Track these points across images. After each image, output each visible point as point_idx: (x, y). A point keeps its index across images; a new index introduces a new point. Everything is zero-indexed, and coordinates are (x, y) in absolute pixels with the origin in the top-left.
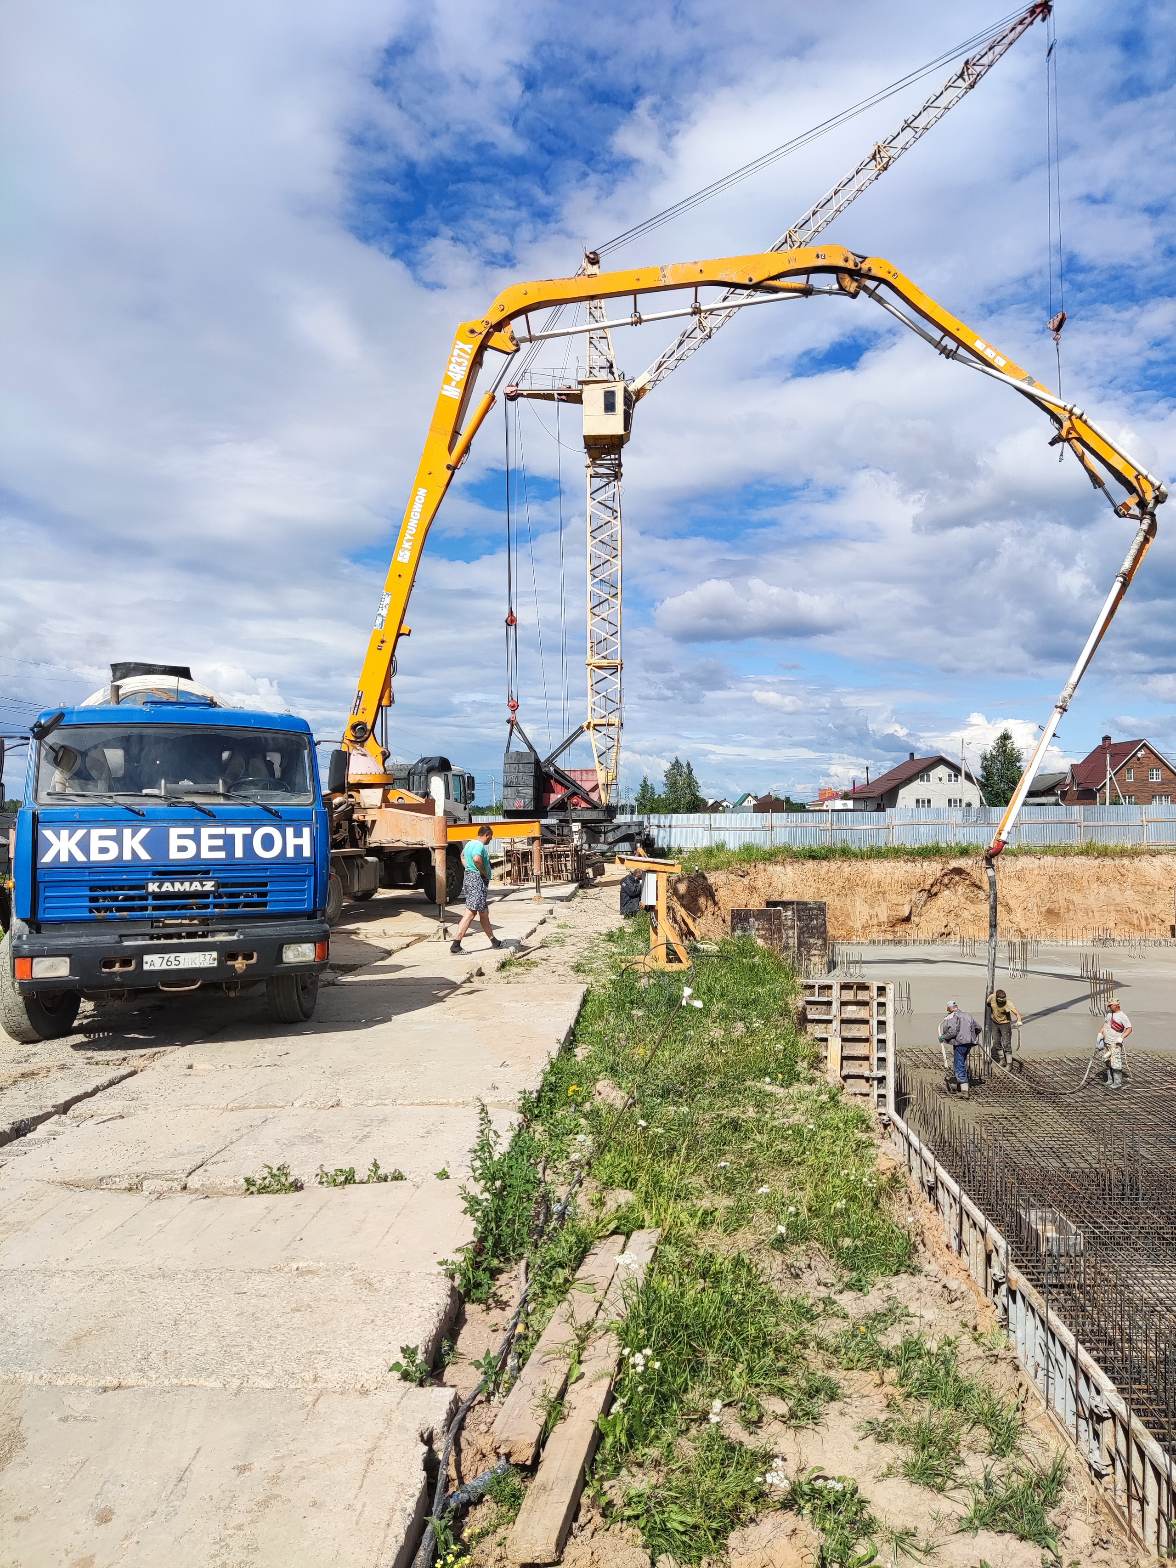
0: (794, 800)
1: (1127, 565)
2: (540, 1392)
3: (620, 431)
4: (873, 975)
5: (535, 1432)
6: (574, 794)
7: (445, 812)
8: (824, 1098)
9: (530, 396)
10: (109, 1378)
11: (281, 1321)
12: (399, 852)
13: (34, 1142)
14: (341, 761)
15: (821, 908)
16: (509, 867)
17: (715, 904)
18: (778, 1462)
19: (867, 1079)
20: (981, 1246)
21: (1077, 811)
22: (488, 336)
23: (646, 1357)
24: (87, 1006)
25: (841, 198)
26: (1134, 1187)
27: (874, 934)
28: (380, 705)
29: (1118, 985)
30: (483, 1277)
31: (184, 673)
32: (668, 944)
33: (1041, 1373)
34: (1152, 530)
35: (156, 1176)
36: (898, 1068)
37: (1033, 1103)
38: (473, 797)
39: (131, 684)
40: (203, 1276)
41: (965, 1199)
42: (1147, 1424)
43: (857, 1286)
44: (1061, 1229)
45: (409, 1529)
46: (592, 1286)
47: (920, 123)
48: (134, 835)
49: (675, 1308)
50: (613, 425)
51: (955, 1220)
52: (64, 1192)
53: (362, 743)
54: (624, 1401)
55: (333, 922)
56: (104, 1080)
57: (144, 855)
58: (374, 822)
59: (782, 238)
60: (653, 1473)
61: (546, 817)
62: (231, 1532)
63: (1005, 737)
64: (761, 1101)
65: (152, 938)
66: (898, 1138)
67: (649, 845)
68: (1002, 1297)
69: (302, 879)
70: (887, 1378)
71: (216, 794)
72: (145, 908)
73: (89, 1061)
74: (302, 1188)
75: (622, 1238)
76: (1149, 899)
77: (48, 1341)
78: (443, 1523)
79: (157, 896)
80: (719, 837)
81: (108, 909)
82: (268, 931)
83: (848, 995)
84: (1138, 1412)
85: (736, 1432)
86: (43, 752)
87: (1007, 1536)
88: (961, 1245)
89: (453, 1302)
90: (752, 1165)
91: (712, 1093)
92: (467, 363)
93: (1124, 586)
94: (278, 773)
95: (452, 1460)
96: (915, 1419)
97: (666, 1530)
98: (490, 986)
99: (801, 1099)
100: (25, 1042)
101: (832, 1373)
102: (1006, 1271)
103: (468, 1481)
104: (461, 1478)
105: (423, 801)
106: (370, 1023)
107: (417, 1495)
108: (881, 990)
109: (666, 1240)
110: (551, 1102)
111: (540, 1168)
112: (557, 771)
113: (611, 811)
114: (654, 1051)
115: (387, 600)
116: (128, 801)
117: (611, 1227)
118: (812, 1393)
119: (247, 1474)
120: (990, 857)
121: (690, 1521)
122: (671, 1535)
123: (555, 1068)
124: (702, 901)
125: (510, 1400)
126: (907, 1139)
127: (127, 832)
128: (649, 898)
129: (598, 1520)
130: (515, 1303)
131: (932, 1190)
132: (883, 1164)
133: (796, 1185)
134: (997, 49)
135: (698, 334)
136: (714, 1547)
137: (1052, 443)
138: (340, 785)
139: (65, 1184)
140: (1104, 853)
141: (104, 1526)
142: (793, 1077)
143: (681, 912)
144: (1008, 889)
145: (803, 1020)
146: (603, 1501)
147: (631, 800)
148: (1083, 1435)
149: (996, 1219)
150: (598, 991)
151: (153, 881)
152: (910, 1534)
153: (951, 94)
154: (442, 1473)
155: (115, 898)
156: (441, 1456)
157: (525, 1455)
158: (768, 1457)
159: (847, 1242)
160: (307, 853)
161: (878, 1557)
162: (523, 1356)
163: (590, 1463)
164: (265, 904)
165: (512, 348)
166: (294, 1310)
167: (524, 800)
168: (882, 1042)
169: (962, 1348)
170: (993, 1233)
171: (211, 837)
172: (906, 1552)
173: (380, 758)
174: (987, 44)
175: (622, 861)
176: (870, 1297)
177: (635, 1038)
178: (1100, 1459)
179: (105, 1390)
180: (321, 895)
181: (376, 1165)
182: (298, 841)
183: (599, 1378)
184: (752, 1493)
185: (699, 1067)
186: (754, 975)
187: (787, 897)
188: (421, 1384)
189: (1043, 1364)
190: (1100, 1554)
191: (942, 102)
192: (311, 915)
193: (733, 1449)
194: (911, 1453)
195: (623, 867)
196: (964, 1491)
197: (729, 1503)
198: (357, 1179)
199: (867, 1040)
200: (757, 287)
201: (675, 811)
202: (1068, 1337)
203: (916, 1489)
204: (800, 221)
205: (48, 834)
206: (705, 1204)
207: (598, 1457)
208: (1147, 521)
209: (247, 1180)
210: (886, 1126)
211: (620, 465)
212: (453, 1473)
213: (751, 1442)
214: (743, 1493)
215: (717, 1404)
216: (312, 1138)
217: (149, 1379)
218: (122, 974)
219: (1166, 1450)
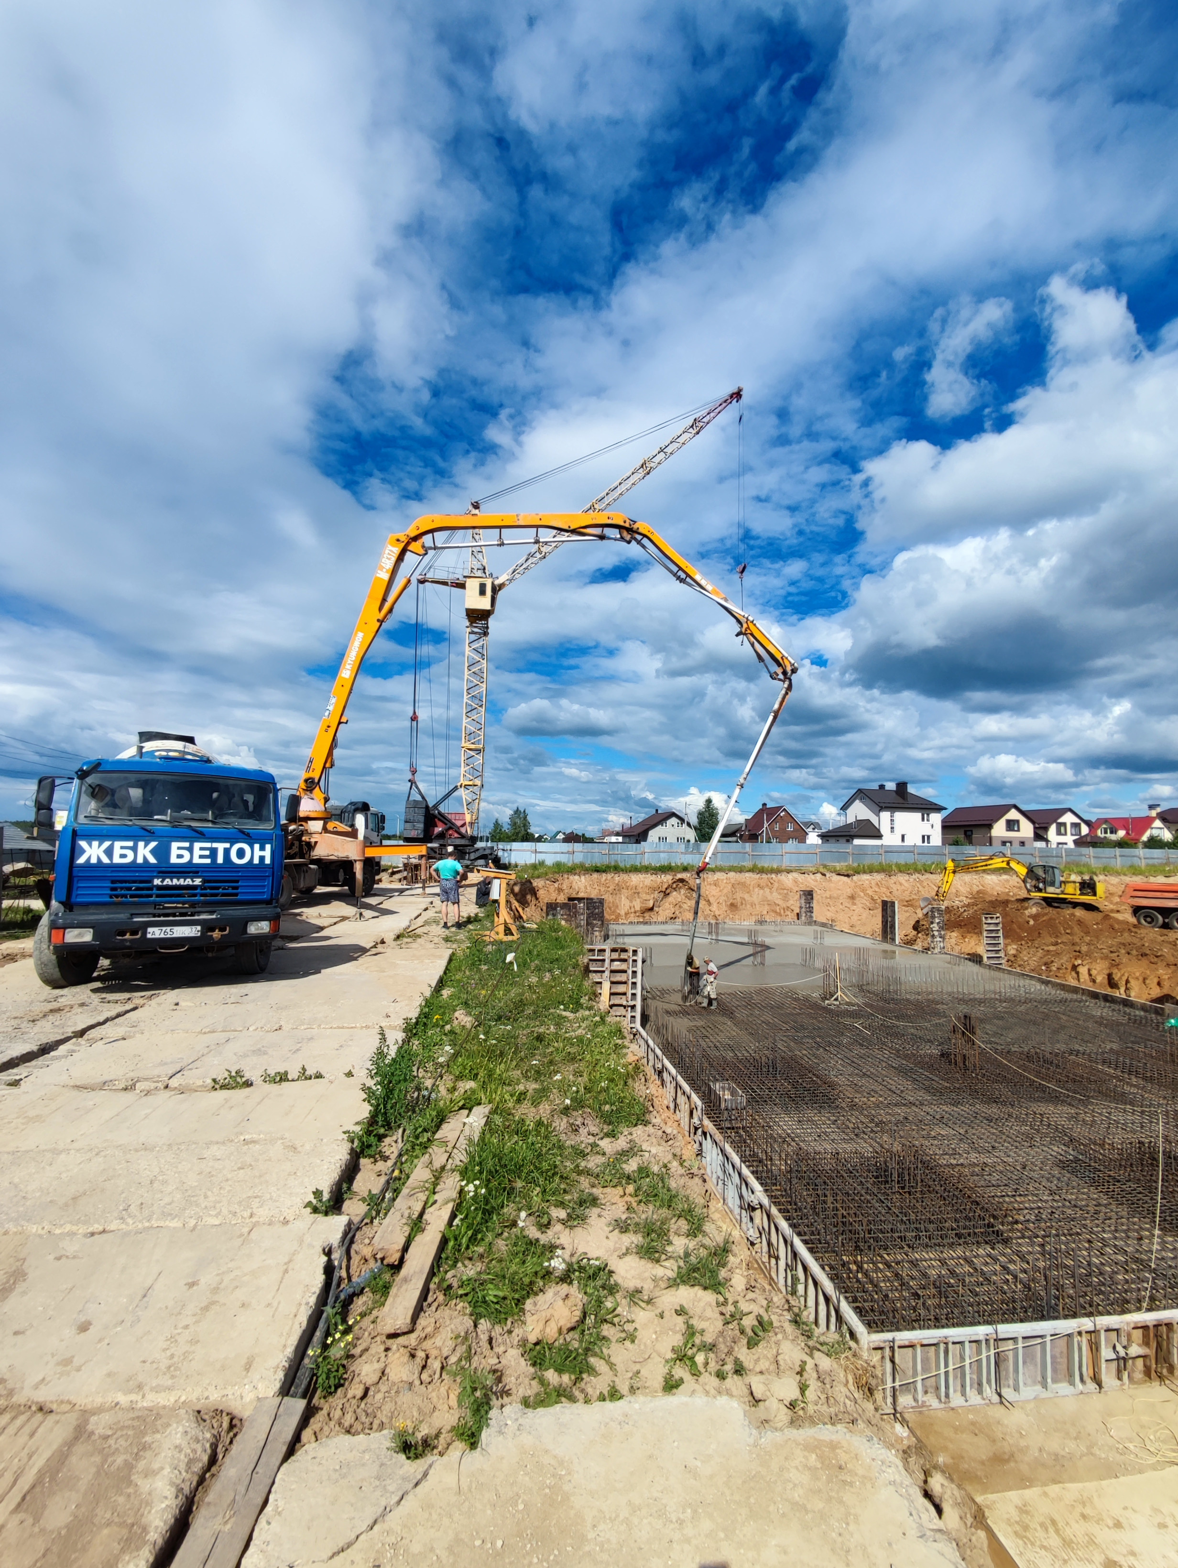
0: (587, 835)
1: (776, 706)
2: (406, 1215)
3: (488, 607)
4: (630, 943)
5: (402, 1241)
6: (450, 828)
7: (365, 837)
8: (597, 1019)
9: (432, 582)
10: (96, 1226)
11: (229, 1176)
12: (332, 862)
13: (53, 1059)
14: (295, 801)
15: (601, 902)
16: (405, 874)
17: (537, 899)
18: (559, 1252)
19: (625, 1007)
20: (687, 1106)
21: (748, 846)
22: (408, 544)
23: (476, 1187)
24: (104, 962)
25: (623, 488)
26: (774, 1067)
27: (632, 918)
28: (324, 767)
29: (768, 948)
30: (373, 1140)
31: (190, 740)
32: (506, 924)
33: (720, 1183)
34: (790, 688)
35: (146, 1079)
36: (644, 999)
37: (721, 1019)
38: (383, 828)
39: (149, 746)
40: (175, 1148)
41: (679, 1078)
42: (780, 1211)
43: (612, 1135)
44: (733, 1093)
45: (310, 1317)
46: (445, 1143)
47: (669, 450)
48: (145, 846)
49: (498, 1156)
50: (484, 603)
51: (673, 1091)
52: (75, 1093)
53: (311, 791)
54: (462, 1217)
55: (284, 908)
56: (113, 1013)
57: (152, 860)
58: (316, 843)
59: (588, 506)
60: (479, 1264)
61: (431, 842)
62: (179, 1331)
63: (709, 801)
64: (559, 1021)
65: (154, 916)
66: (642, 1042)
67: (498, 863)
68: (699, 1137)
69: (264, 878)
70: (627, 1191)
71: (207, 821)
72: (151, 896)
73: (103, 1000)
74: (251, 1085)
75: (466, 1112)
76: (785, 898)
77: (51, 1202)
78: (335, 1310)
79: (159, 888)
80: (541, 857)
81: (125, 896)
82: (238, 913)
83: (615, 955)
84: (774, 1203)
85: (533, 1233)
86: (84, 788)
87: (697, 1288)
88: (676, 1106)
89: (352, 1158)
90: (551, 1062)
91: (529, 1017)
92: (393, 559)
93: (775, 718)
94: (251, 808)
95: (344, 1265)
96: (643, 1216)
97: (485, 1302)
98: (388, 950)
99: (584, 1019)
100: (56, 987)
101: (594, 1190)
102: (701, 1120)
103: (355, 1279)
104: (349, 1278)
105: (350, 829)
106: (306, 974)
107: (318, 1292)
108: (635, 952)
109: (494, 1112)
110: (425, 1024)
111: (415, 1069)
112: (440, 813)
113: (474, 839)
114: (493, 991)
115: (333, 700)
116: (144, 823)
117: (461, 1104)
118: (581, 1203)
119: (195, 1288)
120: (700, 871)
121: (501, 1294)
122: (488, 1305)
123: (428, 1003)
124: (529, 897)
125: (386, 1222)
126: (647, 1042)
127: (141, 844)
128: (494, 895)
129: (441, 1298)
130: (393, 1157)
131: (660, 1073)
132: (631, 1058)
133: (578, 1074)
134: (712, 415)
135: (538, 555)
136: (516, 1310)
137: (737, 635)
138: (293, 817)
139: (77, 1087)
140: (762, 871)
141: (82, 1334)
142: (578, 1006)
143: (515, 904)
144: (708, 890)
145: (587, 971)
146: (445, 1285)
147: (486, 833)
148: (744, 1220)
149: (696, 1089)
150: (460, 953)
151: (158, 877)
152: (638, 1291)
153: (686, 436)
154: (336, 1275)
155: (129, 889)
156: (336, 1263)
157: (394, 1258)
158: (552, 1248)
159: (607, 1107)
160: (268, 861)
161: (619, 1308)
162: (397, 1192)
163: (438, 1260)
164: (236, 895)
165: (422, 552)
166: (240, 1168)
167: (417, 831)
168: (634, 984)
169: (673, 1170)
170: (695, 1097)
171: (202, 849)
172: (635, 1303)
173: (323, 801)
174: (707, 411)
175: (478, 871)
176: (619, 1141)
177: (482, 983)
178: (753, 1233)
179: (92, 1234)
180: (277, 889)
181: (304, 1069)
182: (262, 853)
183: (446, 1203)
184: (541, 1274)
185: (521, 1001)
186: (559, 943)
187: (581, 895)
188: (326, 1214)
189: (722, 1177)
190: (750, 1295)
191: (681, 440)
192: (268, 902)
193: (531, 1243)
194: (641, 1239)
195: (479, 875)
196: (672, 1261)
197: (527, 1280)
198: (290, 1077)
199: (625, 983)
200: (574, 531)
201: (514, 841)
202: (736, 1159)
203: (643, 1262)
204: (599, 497)
205: (83, 844)
206: (521, 1087)
207: (443, 1256)
208: (787, 683)
209: (214, 1080)
210: (635, 1035)
211: (487, 628)
212: (344, 1274)
213: (544, 1239)
214: (536, 1273)
215: (523, 1214)
216: (260, 1052)
217: (127, 1224)
218: (131, 941)
219: (790, 1225)
